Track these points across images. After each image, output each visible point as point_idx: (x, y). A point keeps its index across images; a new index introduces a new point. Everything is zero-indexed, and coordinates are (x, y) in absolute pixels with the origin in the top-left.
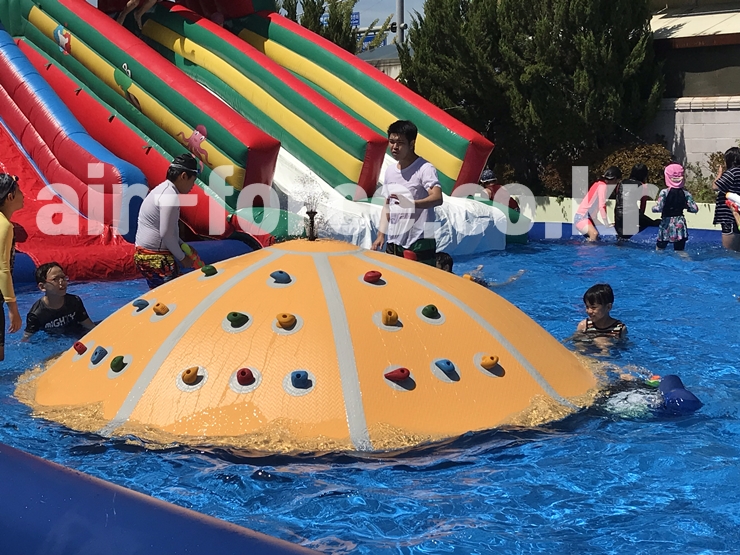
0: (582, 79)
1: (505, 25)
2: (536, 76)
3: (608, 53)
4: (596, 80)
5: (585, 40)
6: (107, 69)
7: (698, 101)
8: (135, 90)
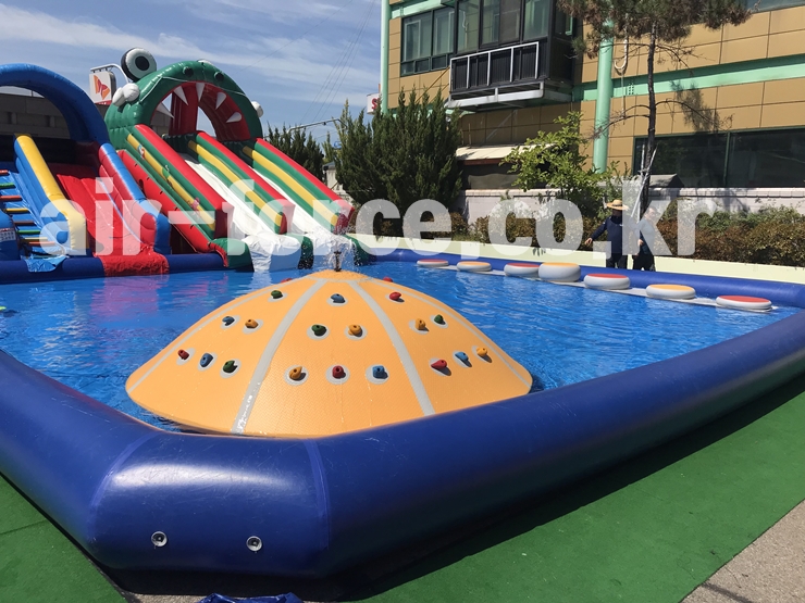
0: (419, 179)
1: (385, 151)
2: (396, 177)
3: (431, 166)
4: (427, 179)
5: (421, 159)
6: (159, 168)
7: (476, 192)
8: (171, 178)
